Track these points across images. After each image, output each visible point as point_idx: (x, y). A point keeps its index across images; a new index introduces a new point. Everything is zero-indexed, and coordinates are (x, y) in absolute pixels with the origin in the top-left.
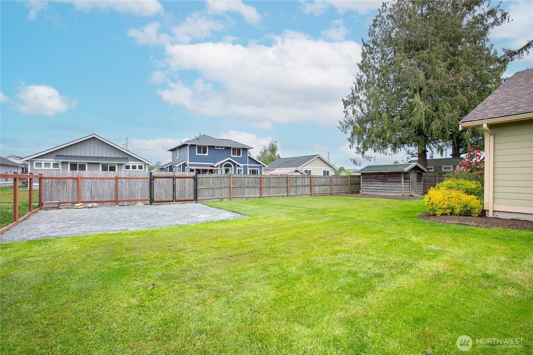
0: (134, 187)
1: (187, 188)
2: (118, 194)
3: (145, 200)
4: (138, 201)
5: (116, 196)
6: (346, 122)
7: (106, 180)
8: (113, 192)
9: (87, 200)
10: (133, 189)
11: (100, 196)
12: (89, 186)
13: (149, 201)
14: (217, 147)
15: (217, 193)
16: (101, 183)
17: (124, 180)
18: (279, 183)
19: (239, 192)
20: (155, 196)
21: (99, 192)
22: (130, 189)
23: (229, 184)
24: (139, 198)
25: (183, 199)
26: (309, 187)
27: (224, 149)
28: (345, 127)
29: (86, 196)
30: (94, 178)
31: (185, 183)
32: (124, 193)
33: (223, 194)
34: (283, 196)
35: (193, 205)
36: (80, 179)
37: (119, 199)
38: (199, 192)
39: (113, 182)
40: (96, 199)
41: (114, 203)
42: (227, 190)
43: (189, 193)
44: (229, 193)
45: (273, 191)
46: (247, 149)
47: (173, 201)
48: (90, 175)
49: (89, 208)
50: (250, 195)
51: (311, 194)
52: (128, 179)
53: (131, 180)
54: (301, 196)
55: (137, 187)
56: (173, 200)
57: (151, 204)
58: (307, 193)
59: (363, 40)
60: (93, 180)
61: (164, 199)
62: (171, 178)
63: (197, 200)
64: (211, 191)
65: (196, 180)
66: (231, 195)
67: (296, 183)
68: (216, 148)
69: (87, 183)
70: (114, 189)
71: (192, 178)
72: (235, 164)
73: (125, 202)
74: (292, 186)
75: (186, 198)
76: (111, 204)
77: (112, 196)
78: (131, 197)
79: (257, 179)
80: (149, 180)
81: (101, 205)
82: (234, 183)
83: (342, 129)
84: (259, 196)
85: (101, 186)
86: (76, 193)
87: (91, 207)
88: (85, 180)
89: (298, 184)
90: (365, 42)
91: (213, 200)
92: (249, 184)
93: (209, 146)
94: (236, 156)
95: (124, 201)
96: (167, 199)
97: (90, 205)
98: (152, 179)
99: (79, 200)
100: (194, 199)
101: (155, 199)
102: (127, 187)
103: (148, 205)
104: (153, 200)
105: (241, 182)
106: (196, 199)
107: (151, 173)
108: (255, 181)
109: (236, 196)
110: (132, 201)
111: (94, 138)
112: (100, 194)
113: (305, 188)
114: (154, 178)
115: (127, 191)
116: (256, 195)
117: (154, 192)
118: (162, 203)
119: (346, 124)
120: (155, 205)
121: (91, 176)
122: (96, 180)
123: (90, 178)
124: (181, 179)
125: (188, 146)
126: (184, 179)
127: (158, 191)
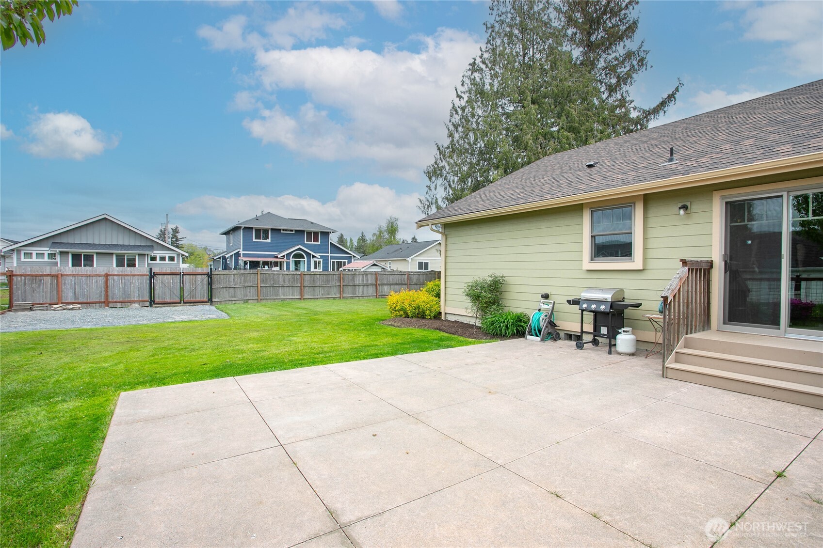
0: (129, 286)
1: (199, 288)
2: (109, 294)
3: (143, 301)
4: (134, 302)
5: (107, 296)
6: (428, 201)
7: (94, 277)
8: (103, 292)
9: (69, 301)
10: (128, 288)
11: (86, 296)
12: (71, 285)
13: (148, 303)
14: (283, 230)
15: (240, 293)
16: (86, 280)
17: (117, 277)
18: (328, 281)
19: (271, 293)
20: (156, 296)
21: (85, 292)
22: (124, 289)
23: (256, 283)
24: (135, 299)
25: (194, 300)
26: (374, 286)
27: (294, 232)
28: (426, 207)
29: (69, 296)
30: (78, 276)
31: (197, 281)
32: (117, 292)
33: (249, 294)
34: (334, 298)
35: (207, 307)
36: (60, 276)
37: (110, 300)
38: (215, 292)
39: (102, 280)
40: (81, 300)
41: (103, 304)
42: (254, 290)
43: (202, 292)
44: (257, 293)
45: (319, 292)
46: (328, 232)
47: (181, 303)
48: (73, 271)
49: (69, 310)
50: (287, 296)
51: (376, 296)
52: (122, 276)
53: (126, 277)
54: (361, 298)
55: (133, 285)
56: (181, 301)
57: (151, 306)
58: (370, 294)
59: (456, 89)
60: (76, 277)
61: (168, 300)
62: (178, 275)
63: (212, 302)
64: (231, 290)
65: (211, 278)
66: (259, 295)
67: (354, 282)
68: (282, 232)
69: (69, 281)
70: (104, 288)
71: (205, 275)
72: (308, 254)
73: (118, 304)
74: (348, 285)
75: (198, 299)
76: (99, 306)
77: (100, 296)
78: (125, 298)
79: (296, 276)
80: (148, 277)
81: (87, 306)
82: (263, 281)
83: (423, 209)
84: (299, 297)
85: (87, 285)
86: (55, 292)
87: (72, 309)
88: (67, 277)
89: (357, 282)
90: (459, 93)
91: (235, 302)
92: (284, 282)
93: (272, 229)
94: (313, 243)
95: (116, 302)
96: (172, 301)
97: (71, 306)
98: (152, 275)
99: (59, 300)
100: (209, 300)
101: (157, 300)
102: (121, 286)
103: (147, 307)
104: (154, 302)
105: (273, 280)
106: (210, 301)
107: (151, 269)
108: (293, 278)
109: (266, 298)
110: (126, 302)
111: (105, 219)
112: (86, 293)
113: (367, 288)
114: (155, 274)
115: (121, 290)
116: (294, 296)
117: (155, 292)
118: (166, 305)
119: (428, 204)
120: (156, 307)
121: (74, 273)
122: (80, 277)
123: (73, 276)
124: (192, 276)
125: (242, 229)
126: (194, 276)
127: (161, 291)
